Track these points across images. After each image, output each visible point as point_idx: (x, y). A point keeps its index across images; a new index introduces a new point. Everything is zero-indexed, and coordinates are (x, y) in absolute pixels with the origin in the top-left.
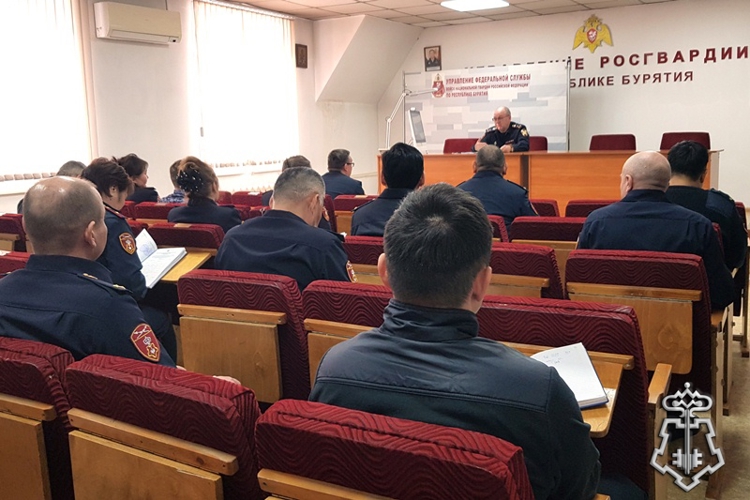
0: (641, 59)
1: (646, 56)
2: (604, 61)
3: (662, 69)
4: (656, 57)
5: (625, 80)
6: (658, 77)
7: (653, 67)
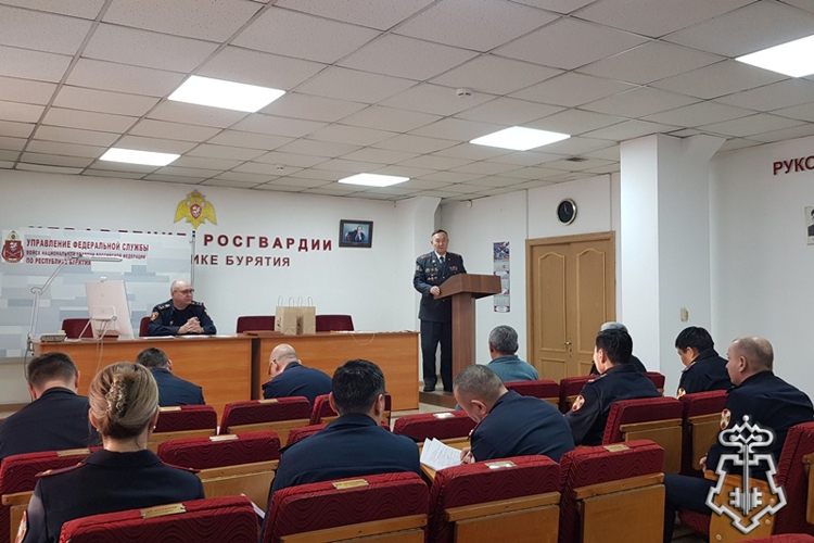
0: (244, 241)
1: (249, 238)
2: (208, 239)
3: (263, 253)
4: (257, 240)
5: (229, 261)
6: (259, 261)
7: (255, 250)
